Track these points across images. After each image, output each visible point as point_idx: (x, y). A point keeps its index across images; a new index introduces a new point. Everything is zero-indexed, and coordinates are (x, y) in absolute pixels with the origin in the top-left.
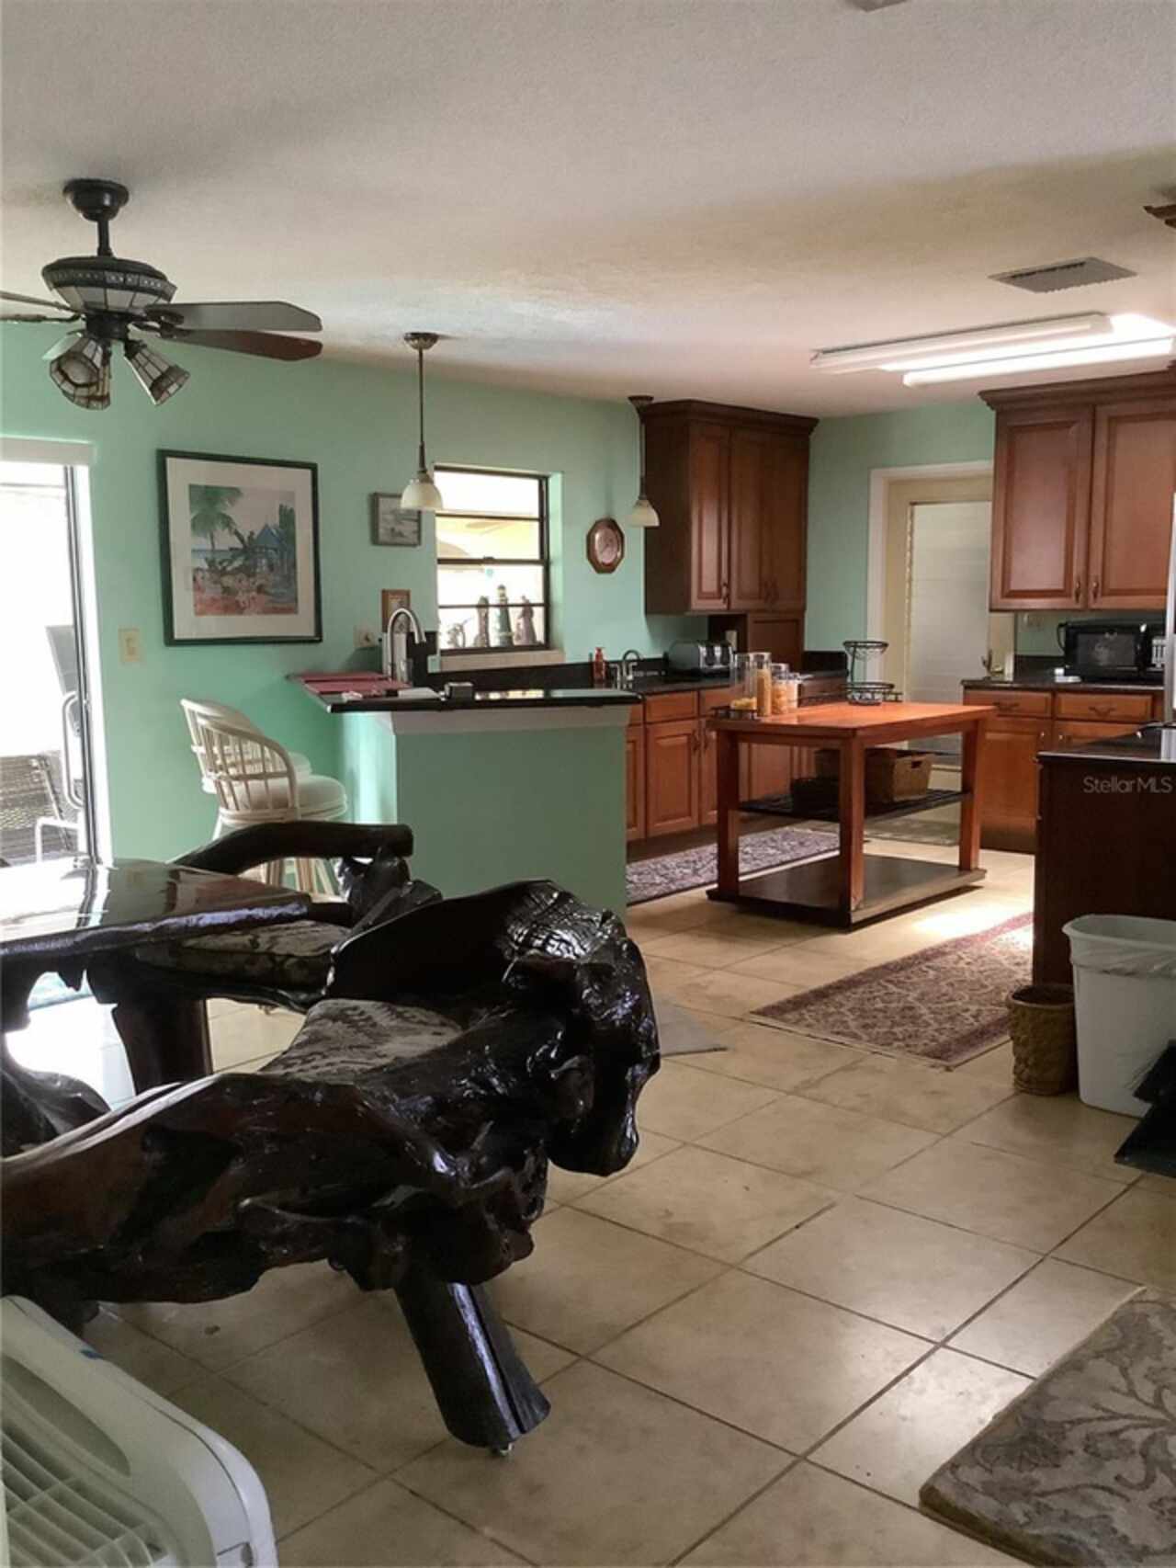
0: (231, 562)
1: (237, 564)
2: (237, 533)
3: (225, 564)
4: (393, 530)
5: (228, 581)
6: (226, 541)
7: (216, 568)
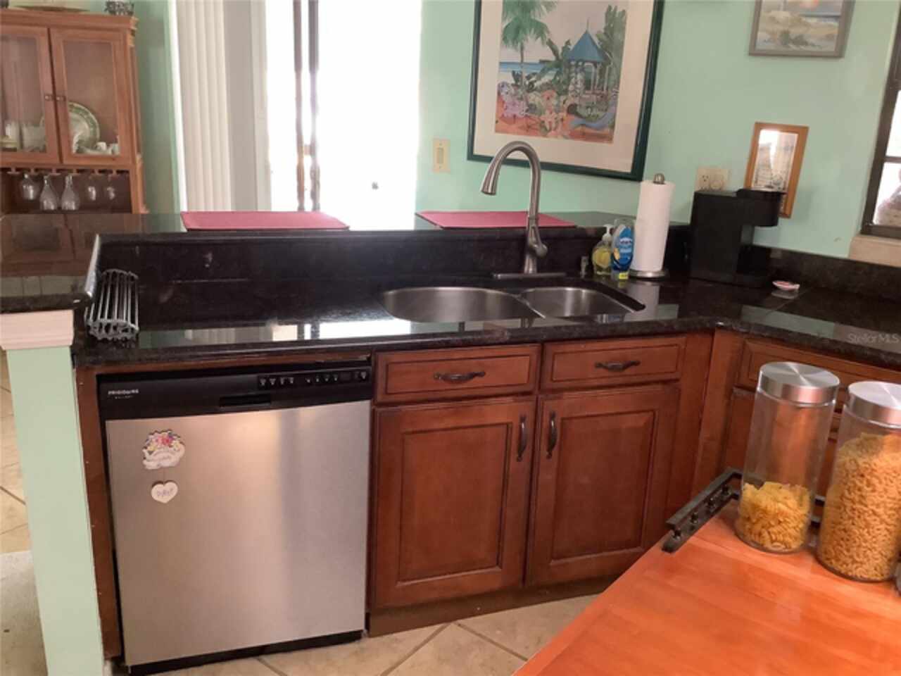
0: (539, 78)
1: (547, 78)
2: (551, 44)
3: (533, 79)
4: (785, 34)
5: (534, 98)
6: (536, 52)
7: (522, 83)
